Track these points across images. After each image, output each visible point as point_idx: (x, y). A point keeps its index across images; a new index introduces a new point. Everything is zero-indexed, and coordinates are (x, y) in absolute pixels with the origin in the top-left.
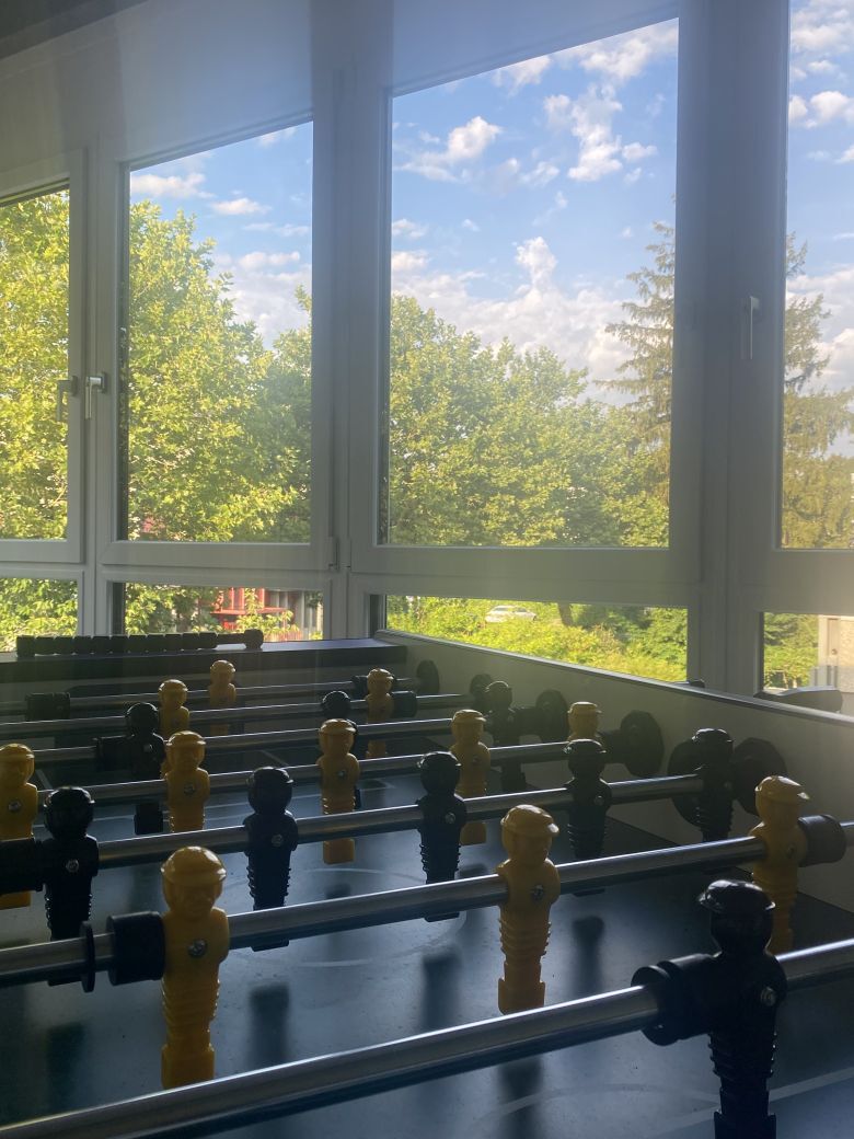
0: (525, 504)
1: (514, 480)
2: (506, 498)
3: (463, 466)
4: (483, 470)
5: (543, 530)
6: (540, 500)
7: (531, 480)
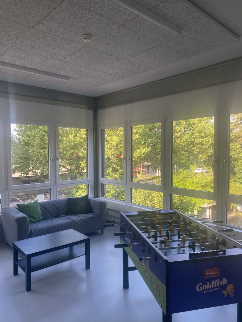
0: (203, 147)
1: (200, 142)
2: (199, 146)
3: (188, 139)
4: (193, 140)
5: (208, 153)
6: (207, 146)
7: (205, 142)
